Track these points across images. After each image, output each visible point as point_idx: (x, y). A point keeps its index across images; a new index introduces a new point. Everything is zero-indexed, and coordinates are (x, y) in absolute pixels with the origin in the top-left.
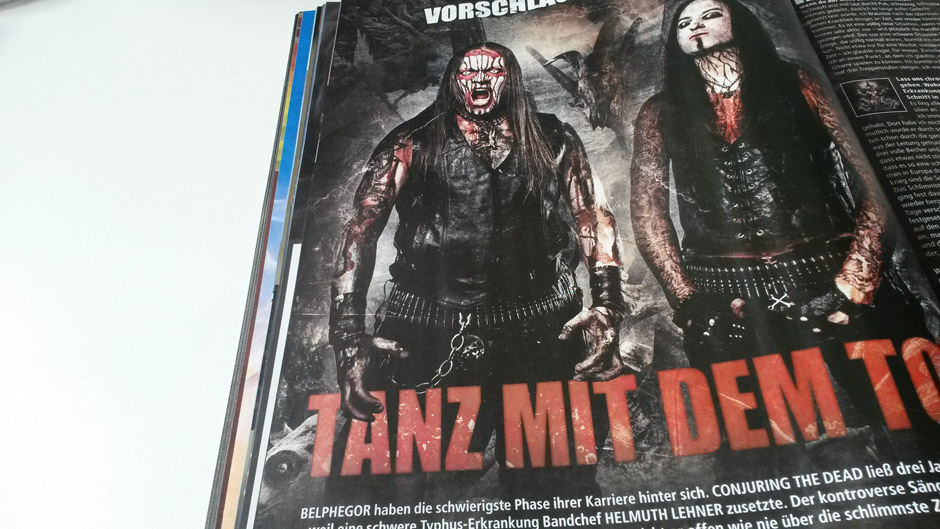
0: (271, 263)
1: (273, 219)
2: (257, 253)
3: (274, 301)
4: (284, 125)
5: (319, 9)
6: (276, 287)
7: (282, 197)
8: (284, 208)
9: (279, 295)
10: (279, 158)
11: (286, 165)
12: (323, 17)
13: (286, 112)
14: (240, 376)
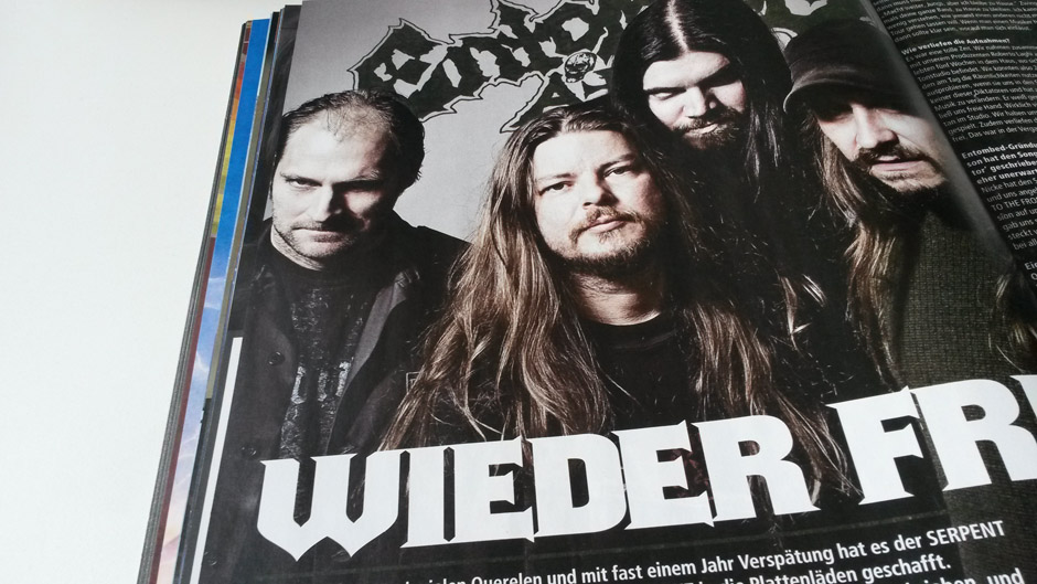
0: (202, 369)
1: (207, 305)
2: (182, 355)
3: (204, 422)
4: (225, 172)
5: (276, 15)
6: (208, 401)
7: (219, 274)
8: (221, 290)
9: (212, 412)
10: (217, 218)
11: (225, 228)
12: (280, 26)
13: (228, 155)
14: (154, 539)
